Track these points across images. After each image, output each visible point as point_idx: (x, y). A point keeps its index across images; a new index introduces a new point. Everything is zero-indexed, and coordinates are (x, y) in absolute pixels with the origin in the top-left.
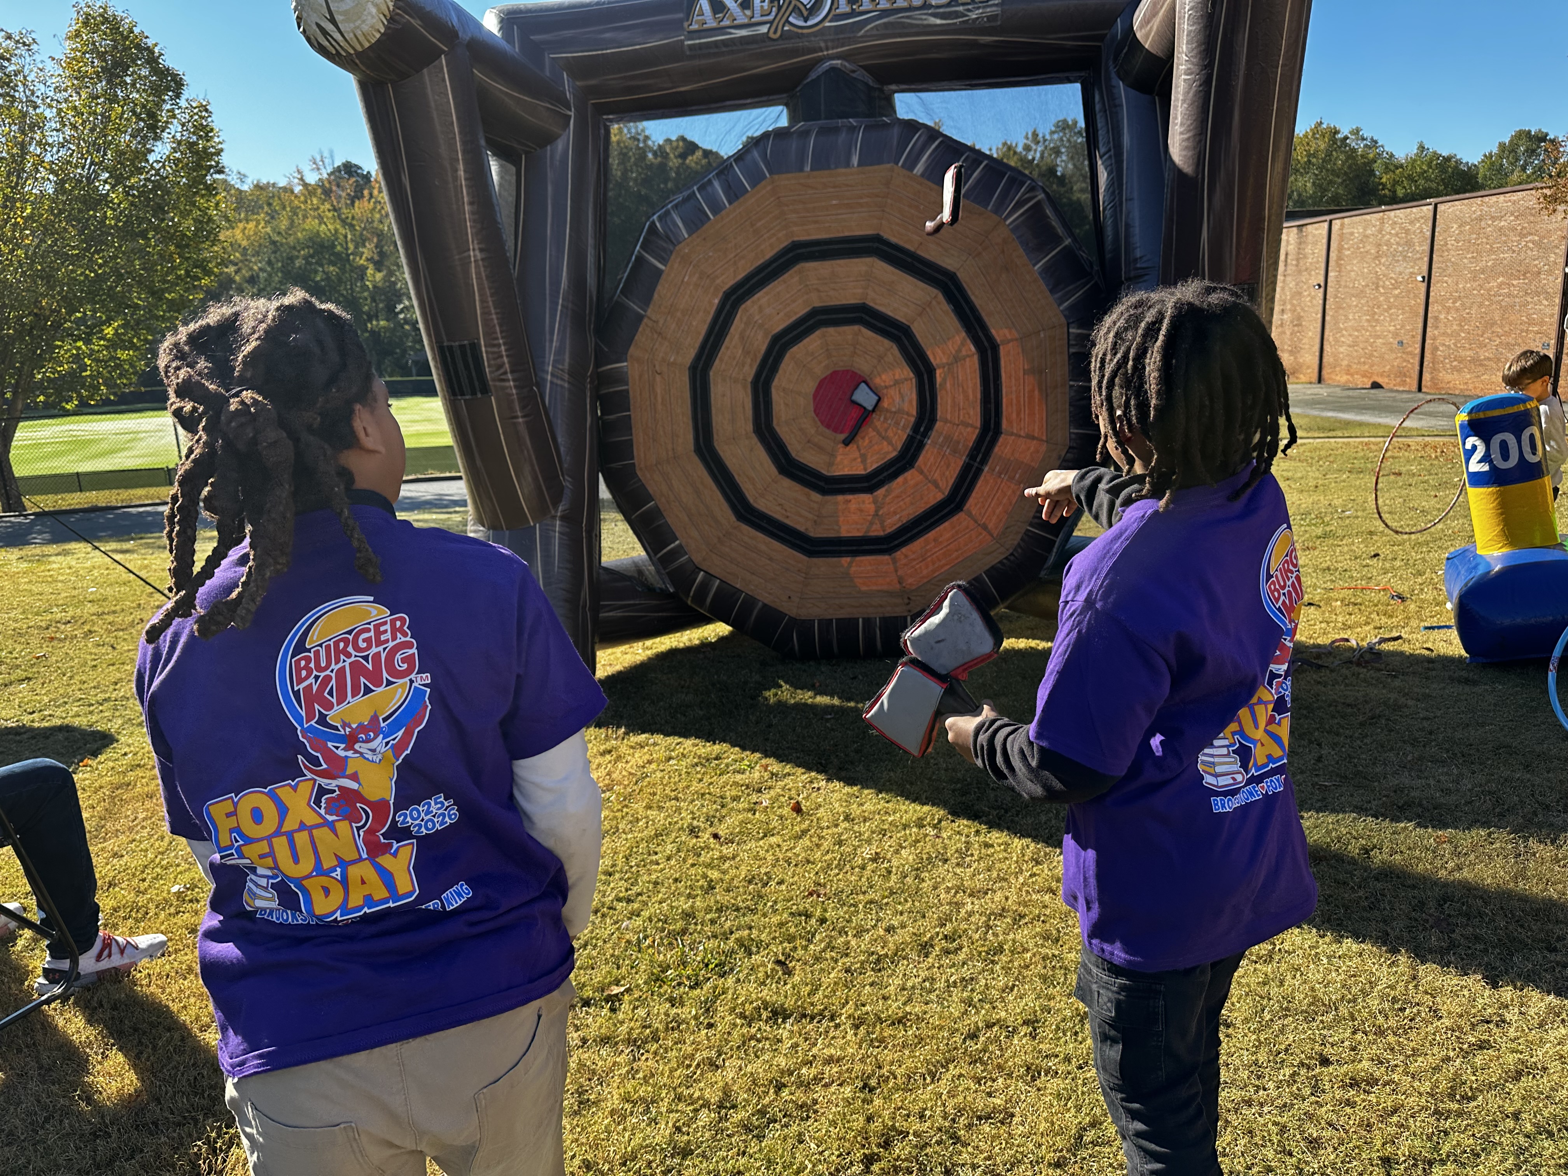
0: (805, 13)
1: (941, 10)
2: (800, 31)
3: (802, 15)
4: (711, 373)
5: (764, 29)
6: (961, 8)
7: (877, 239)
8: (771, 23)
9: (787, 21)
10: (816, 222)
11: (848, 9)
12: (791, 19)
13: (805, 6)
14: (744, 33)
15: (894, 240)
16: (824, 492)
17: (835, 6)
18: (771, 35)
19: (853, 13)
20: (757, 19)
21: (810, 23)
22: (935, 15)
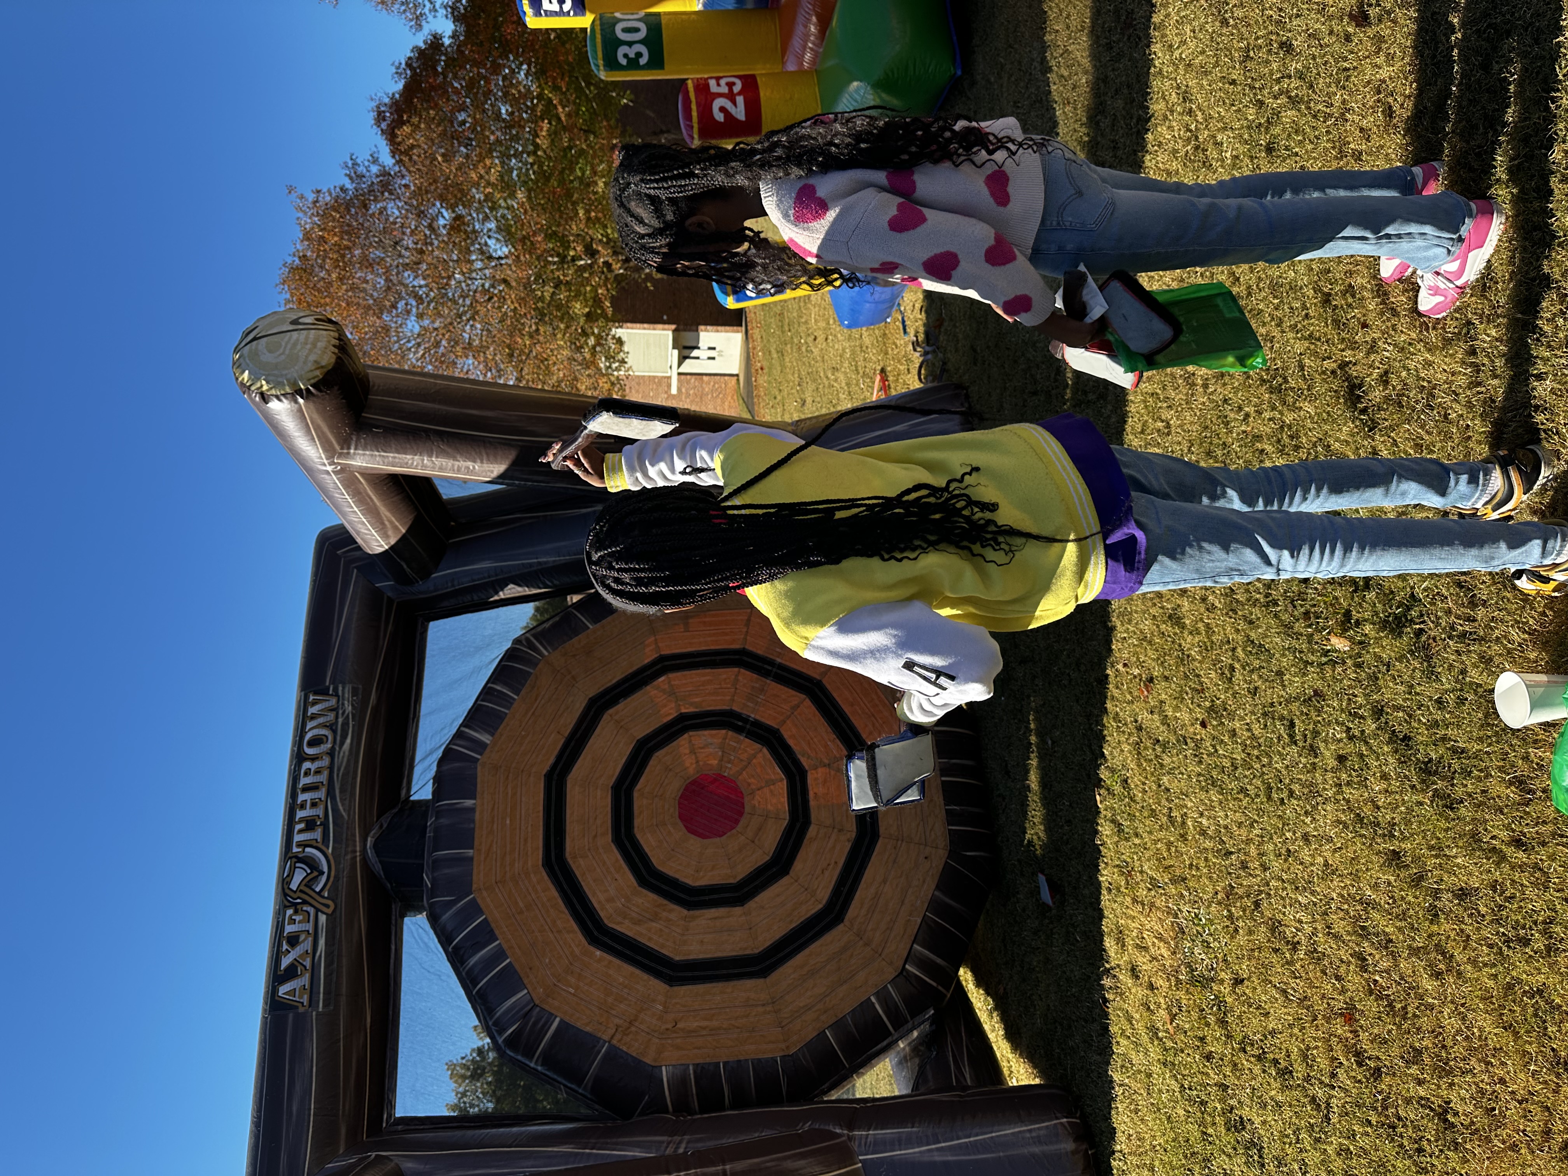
0: (315, 874)
1: (338, 738)
2: (332, 879)
3: (317, 877)
4: (677, 958)
5: (323, 918)
6: (340, 720)
7: (549, 777)
8: (317, 910)
9: (319, 893)
10: (526, 840)
11: (319, 830)
12: (318, 889)
13: (308, 875)
14: (322, 942)
15: (552, 760)
16: (807, 823)
17: (315, 844)
18: (329, 911)
19: (325, 825)
20: (310, 927)
21: (326, 869)
22: (342, 743)
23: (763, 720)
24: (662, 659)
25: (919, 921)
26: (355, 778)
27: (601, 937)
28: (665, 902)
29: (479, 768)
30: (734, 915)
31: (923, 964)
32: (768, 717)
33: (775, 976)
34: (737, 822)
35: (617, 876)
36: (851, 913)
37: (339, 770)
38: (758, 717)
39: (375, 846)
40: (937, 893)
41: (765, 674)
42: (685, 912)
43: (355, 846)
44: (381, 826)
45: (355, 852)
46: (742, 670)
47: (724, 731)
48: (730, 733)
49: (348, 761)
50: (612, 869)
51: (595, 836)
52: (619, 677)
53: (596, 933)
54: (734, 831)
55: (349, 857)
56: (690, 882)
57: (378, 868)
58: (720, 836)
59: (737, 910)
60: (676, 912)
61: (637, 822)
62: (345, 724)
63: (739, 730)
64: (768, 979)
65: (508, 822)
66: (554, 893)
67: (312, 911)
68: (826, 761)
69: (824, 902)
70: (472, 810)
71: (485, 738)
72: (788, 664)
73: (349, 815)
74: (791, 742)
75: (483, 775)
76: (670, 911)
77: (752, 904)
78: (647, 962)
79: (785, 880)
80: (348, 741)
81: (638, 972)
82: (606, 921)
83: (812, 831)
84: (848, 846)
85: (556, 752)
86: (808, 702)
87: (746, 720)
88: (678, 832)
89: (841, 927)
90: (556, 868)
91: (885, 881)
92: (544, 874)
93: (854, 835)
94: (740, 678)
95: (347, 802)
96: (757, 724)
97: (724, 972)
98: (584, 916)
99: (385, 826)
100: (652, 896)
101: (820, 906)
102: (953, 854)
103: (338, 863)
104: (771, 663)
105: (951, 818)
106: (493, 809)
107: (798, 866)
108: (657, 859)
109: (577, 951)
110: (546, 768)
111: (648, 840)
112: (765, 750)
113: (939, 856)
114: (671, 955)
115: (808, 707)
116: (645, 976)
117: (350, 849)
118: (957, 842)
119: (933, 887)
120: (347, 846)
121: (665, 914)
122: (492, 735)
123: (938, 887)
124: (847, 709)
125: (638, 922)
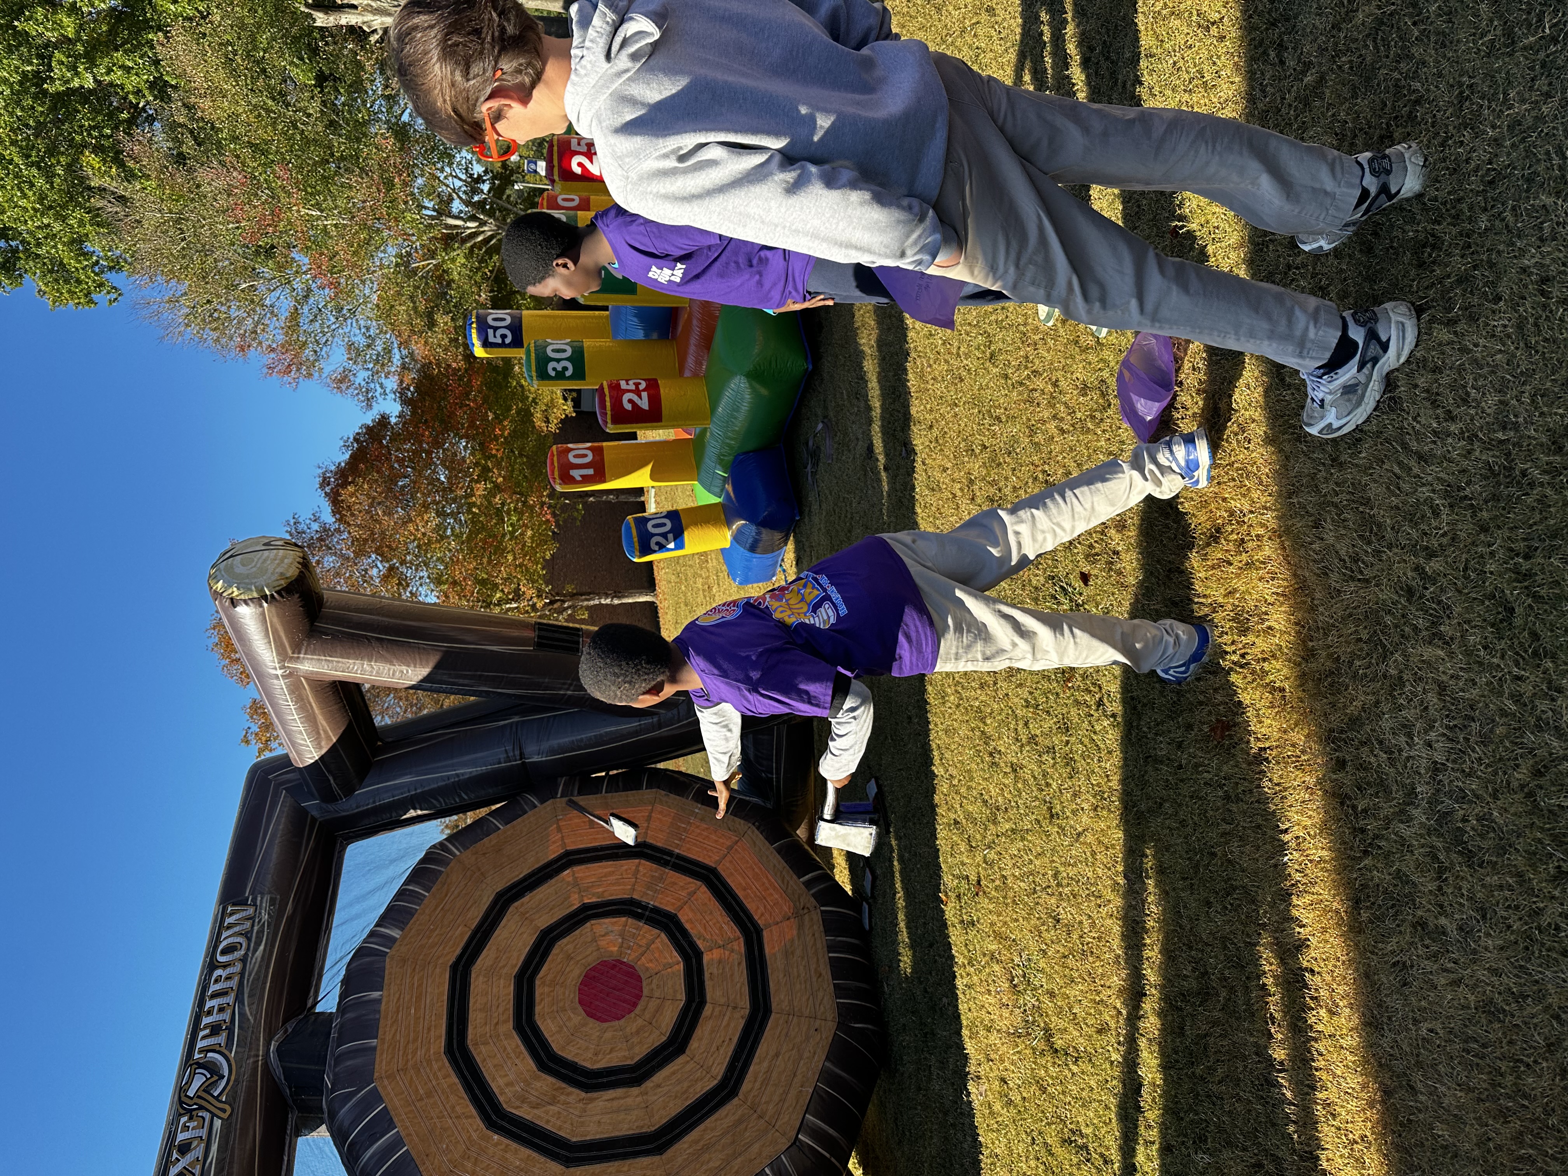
0: (215, 1078)
1: (252, 945)
2: (231, 1083)
3: (216, 1081)
4: (574, 1140)
5: (218, 1123)
6: (256, 928)
7: (454, 967)
8: (213, 1115)
9: (217, 1098)
10: (429, 1029)
11: (224, 1034)
12: (216, 1094)
13: (207, 1079)
14: (214, 1148)
15: (458, 951)
16: (702, 1002)
17: (218, 1048)
18: (225, 1116)
19: (230, 1030)
20: (204, 1133)
21: (226, 1074)
22: (255, 950)
23: (662, 906)
24: (568, 853)
25: (811, 1091)
26: (265, 983)
27: (499, 1121)
28: (564, 1085)
29: (387, 960)
30: (631, 1096)
31: (817, 1134)
32: (666, 903)
33: (670, 1153)
34: (635, 1005)
35: (517, 1061)
36: (745, 1086)
37: (250, 975)
38: (657, 904)
39: (278, 1050)
40: (827, 1064)
41: (665, 864)
42: (583, 1094)
43: (258, 1050)
44: (286, 1031)
45: (258, 1056)
46: (643, 861)
47: (624, 919)
48: (630, 920)
49: (260, 966)
50: (513, 1055)
51: (497, 1024)
52: (526, 872)
53: (494, 1117)
54: (633, 1015)
55: (252, 1060)
56: (588, 1065)
57: (279, 1072)
58: (619, 1019)
59: (635, 1091)
60: (576, 1094)
61: (538, 1009)
62: (261, 932)
63: (638, 917)
64: (664, 1157)
65: (413, 1011)
66: (454, 1079)
67: (207, 1116)
68: (721, 943)
69: (719, 1078)
70: (378, 1001)
71: (395, 933)
72: (685, 854)
73: (255, 1020)
74: (687, 926)
75: (391, 967)
76: (568, 1094)
77: (649, 1084)
78: (544, 1144)
79: (682, 1059)
80: (262, 947)
81: (535, 1155)
82: (505, 1106)
83: (707, 1010)
84: (742, 1023)
85: (462, 944)
86: (704, 888)
87: (645, 907)
88: (578, 1017)
89: (735, 1101)
90: (458, 1055)
91: (777, 1055)
92: (446, 1061)
93: (747, 1011)
94: (641, 869)
95: (255, 1006)
96: (656, 910)
97: (621, 1151)
98: (483, 1101)
99: (290, 1030)
100: (551, 1079)
101: (716, 1082)
102: (841, 1025)
103: (239, 1068)
104: (670, 853)
105: (839, 991)
106: (399, 999)
107: (694, 1044)
108: (557, 1044)
109: (475, 1136)
110: (452, 959)
111: (548, 1026)
112: (663, 935)
113: (828, 1028)
114: (568, 1137)
115: (704, 893)
116: (542, 1159)
117: (252, 1053)
118: (845, 1015)
119: (824, 1058)
120: (250, 1050)
121: (563, 1098)
122: (402, 929)
123: (827, 1058)
124: (740, 894)
125: (536, 1106)
